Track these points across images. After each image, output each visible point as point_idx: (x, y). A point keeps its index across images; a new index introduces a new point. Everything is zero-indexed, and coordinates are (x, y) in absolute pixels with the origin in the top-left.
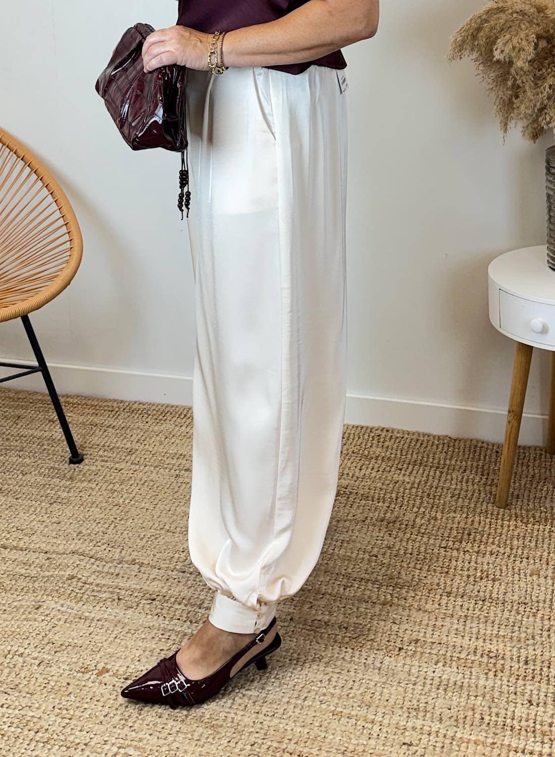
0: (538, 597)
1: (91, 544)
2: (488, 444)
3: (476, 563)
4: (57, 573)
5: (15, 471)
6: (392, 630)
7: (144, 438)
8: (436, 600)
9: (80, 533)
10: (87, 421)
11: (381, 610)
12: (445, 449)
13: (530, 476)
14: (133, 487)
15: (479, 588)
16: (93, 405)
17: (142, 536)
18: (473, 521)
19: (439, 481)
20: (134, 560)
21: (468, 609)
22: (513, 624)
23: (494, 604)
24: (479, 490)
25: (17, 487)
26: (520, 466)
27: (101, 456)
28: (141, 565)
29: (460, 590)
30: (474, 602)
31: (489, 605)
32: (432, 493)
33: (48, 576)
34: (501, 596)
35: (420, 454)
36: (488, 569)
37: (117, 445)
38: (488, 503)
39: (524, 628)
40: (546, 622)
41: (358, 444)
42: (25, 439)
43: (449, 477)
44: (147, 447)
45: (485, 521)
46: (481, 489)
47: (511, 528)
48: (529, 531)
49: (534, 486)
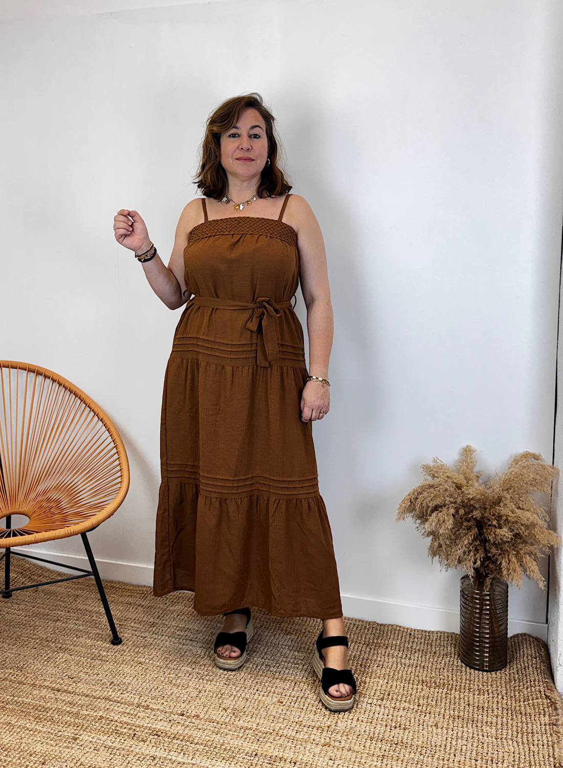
0: (436, 743)
1: (119, 693)
2: (404, 628)
3: (393, 716)
4: (92, 713)
5: (72, 635)
6: (329, 764)
7: (163, 614)
8: (363, 743)
9: (112, 683)
10: (124, 601)
11: (321, 750)
12: (374, 632)
13: (433, 653)
14: (152, 650)
15: (393, 734)
16: (129, 590)
17: (156, 688)
18: (391, 686)
19: (369, 655)
20: (148, 706)
21: (385, 751)
22: (416, 763)
23: (404, 747)
24: (396, 662)
25: (72, 647)
26: (426, 645)
27: (132, 627)
28: (153, 710)
29: (380, 736)
30: (390, 745)
31: (400, 747)
32: (364, 664)
33: (86, 715)
34: (409, 742)
35: (356, 635)
36: (401, 720)
37: (144, 619)
38: (403, 672)
39: (424, 765)
40: (441, 762)
41: (313, 625)
42: (80, 612)
43: (376, 652)
44: (164, 621)
45: (400, 685)
46: (398, 661)
47: (419, 691)
48: (431, 693)
49: (435, 660)
